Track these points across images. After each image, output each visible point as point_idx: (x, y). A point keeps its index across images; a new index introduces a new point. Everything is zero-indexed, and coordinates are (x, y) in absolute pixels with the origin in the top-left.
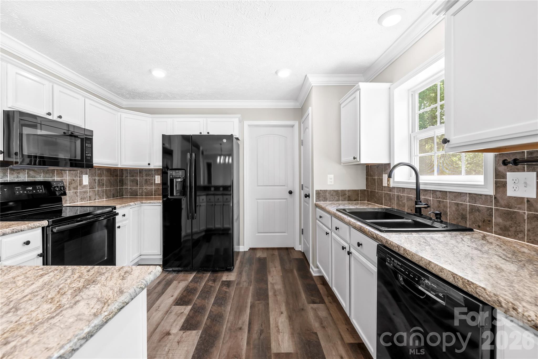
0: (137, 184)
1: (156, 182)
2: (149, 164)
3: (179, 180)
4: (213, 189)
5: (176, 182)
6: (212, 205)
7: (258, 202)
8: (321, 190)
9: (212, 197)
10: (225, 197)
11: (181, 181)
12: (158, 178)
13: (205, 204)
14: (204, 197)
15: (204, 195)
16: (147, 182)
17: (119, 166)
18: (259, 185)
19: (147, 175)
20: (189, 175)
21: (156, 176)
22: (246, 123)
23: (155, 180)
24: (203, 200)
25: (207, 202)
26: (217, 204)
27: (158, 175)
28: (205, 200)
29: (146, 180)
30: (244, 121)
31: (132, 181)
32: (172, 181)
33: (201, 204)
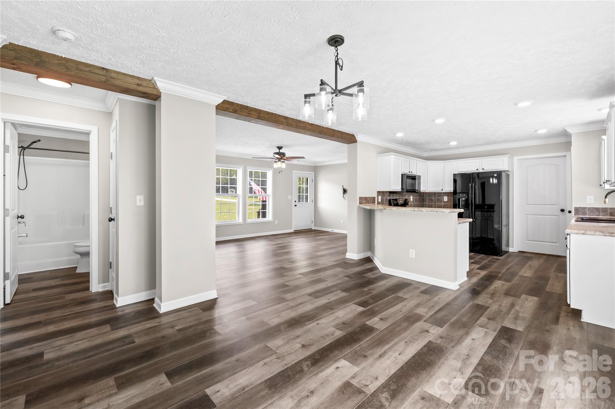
0: (432, 202)
1: (445, 200)
2: (442, 190)
3: (464, 199)
4: (486, 207)
5: (462, 200)
6: (486, 219)
7: (527, 217)
8: (579, 207)
9: (486, 214)
10: (489, 213)
11: (465, 200)
12: (446, 198)
13: (480, 218)
14: (480, 213)
15: (480, 211)
16: (438, 200)
17: (427, 191)
18: (528, 204)
19: (438, 196)
20: (470, 196)
21: (445, 197)
22: (516, 159)
23: (444, 199)
24: (479, 214)
25: (482, 217)
26: (489, 218)
27: (446, 196)
28: (480, 215)
29: (438, 199)
30: (514, 157)
31: (429, 199)
32: (459, 199)
33: (477, 218)
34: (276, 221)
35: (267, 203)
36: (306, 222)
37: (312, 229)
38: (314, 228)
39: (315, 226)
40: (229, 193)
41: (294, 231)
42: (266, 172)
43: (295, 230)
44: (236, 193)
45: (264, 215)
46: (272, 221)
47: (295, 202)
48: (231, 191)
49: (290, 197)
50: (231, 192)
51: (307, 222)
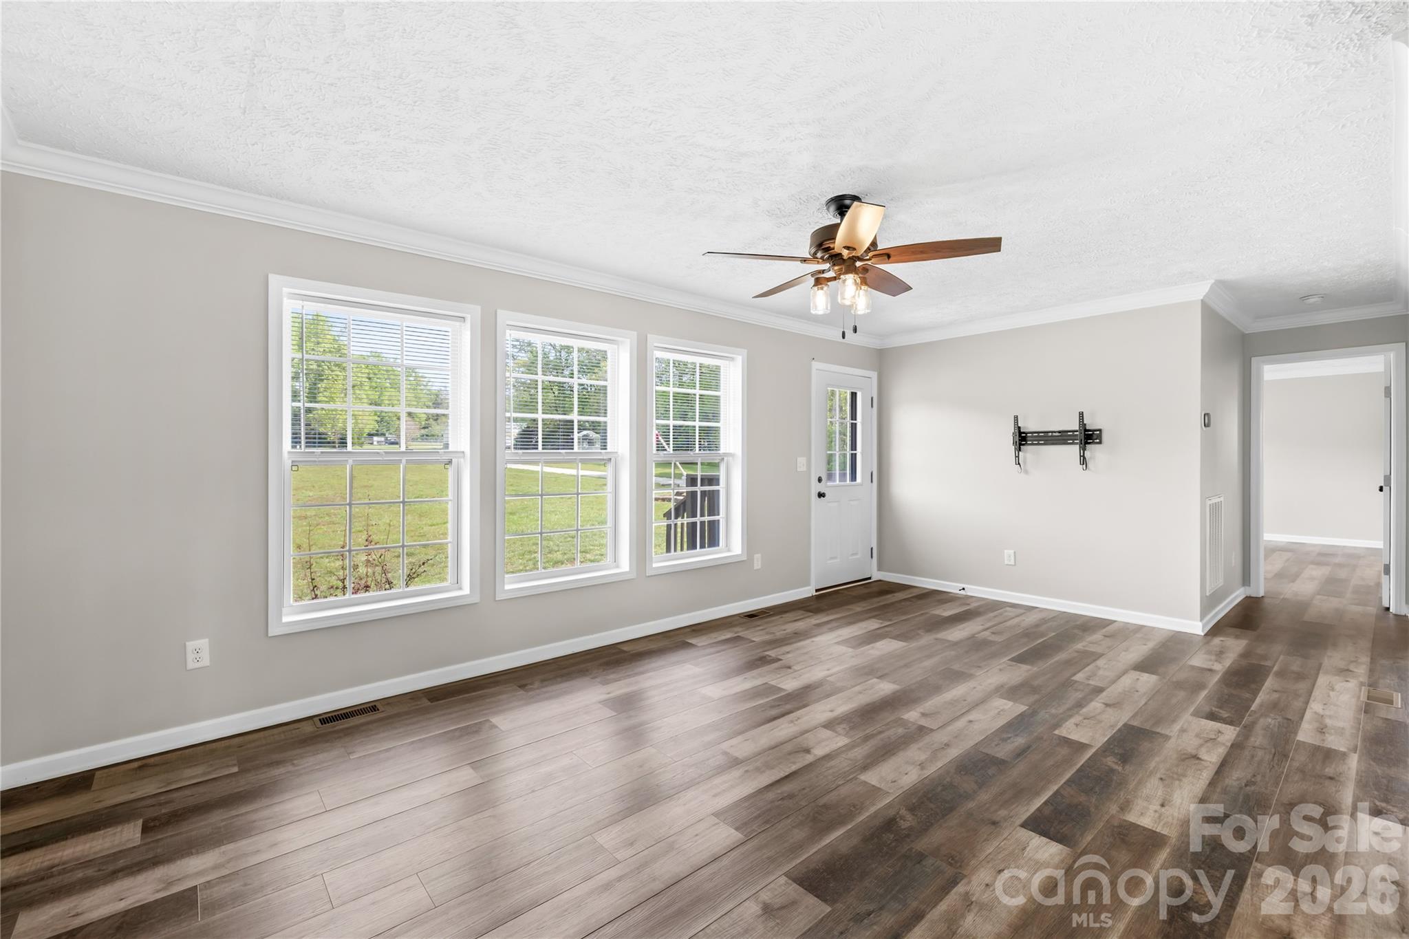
34: (757, 557)
35: (721, 488)
36: (853, 554)
37: (870, 578)
38: (877, 575)
39: (880, 568)
40: (576, 448)
41: (817, 591)
42: (718, 367)
43: (817, 588)
44: (604, 447)
45: (711, 536)
46: (744, 558)
47: (820, 480)
48: (585, 438)
49: (802, 461)
50: (585, 445)
51: (856, 554)
